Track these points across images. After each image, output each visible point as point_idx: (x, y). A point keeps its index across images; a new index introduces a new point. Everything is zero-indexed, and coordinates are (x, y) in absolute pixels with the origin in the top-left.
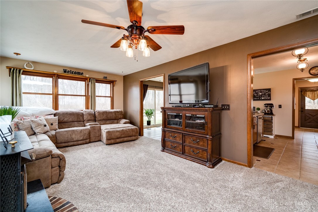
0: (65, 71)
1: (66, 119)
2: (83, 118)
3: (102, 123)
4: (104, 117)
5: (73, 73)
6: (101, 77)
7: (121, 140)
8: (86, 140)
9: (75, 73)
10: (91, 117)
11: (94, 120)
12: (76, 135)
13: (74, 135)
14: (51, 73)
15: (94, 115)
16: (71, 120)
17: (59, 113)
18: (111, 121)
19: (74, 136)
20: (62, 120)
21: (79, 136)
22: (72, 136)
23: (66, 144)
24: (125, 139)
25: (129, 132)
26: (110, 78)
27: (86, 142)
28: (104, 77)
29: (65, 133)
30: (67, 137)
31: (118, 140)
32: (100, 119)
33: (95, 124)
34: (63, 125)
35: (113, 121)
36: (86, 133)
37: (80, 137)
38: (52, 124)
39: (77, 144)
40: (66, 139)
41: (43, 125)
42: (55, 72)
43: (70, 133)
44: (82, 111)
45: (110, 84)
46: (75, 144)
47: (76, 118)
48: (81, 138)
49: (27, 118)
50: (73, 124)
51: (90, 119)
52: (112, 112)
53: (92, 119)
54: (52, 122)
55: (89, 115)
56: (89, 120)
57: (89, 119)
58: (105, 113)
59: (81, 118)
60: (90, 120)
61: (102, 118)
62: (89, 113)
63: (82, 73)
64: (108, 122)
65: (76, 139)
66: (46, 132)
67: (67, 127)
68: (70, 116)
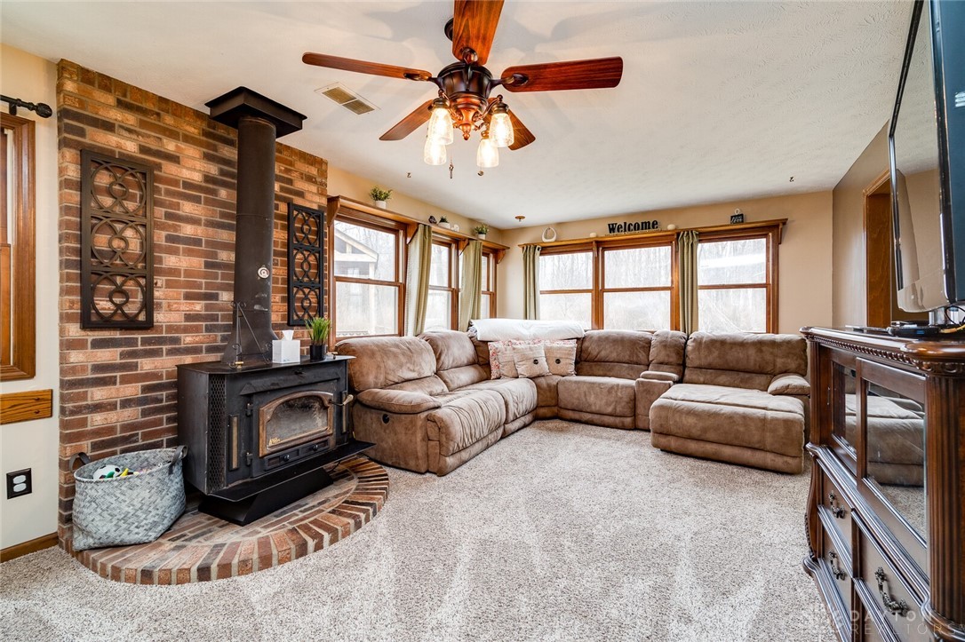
0: (612, 229)
1: (603, 354)
2: (648, 355)
3: (702, 379)
4: (713, 358)
5: (632, 227)
6: (722, 220)
7: (710, 448)
8: (622, 419)
9: (637, 227)
10: (668, 355)
11: (679, 365)
12: (596, 395)
13: (593, 396)
14: (585, 241)
15: (681, 350)
16: (614, 356)
17: (591, 337)
18: (742, 374)
19: (592, 399)
20: (595, 353)
21: (604, 401)
22: (588, 398)
23: (576, 416)
24: (727, 451)
25: (742, 429)
26: (756, 217)
27: (623, 423)
28: (732, 217)
29: (574, 386)
30: (578, 399)
31: (693, 446)
32: (697, 363)
33: (661, 375)
34: (594, 367)
35: (747, 376)
36: (621, 398)
37: (608, 404)
38: (558, 361)
39: (599, 422)
40: (576, 402)
41: (532, 360)
42: (593, 235)
43: (585, 388)
44: (653, 333)
45: (765, 236)
46: (595, 421)
47: (628, 352)
48: (609, 410)
49: (518, 342)
50: (617, 368)
51: (666, 359)
52: (747, 343)
53: (671, 360)
54: (558, 356)
55: (665, 346)
56: (662, 363)
57: (661, 360)
58: (718, 345)
59: (642, 356)
60: (667, 364)
61: (704, 362)
62: (663, 341)
63: (655, 224)
64: (723, 378)
65: (597, 408)
66: (539, 376)
67: (601, 373)
68: (614, 345)
